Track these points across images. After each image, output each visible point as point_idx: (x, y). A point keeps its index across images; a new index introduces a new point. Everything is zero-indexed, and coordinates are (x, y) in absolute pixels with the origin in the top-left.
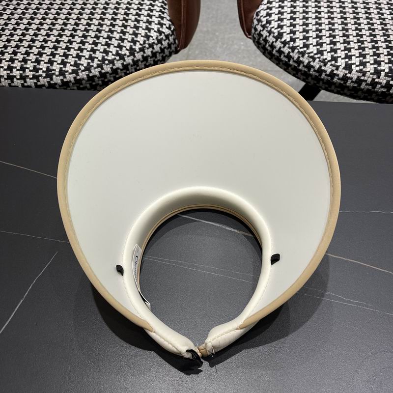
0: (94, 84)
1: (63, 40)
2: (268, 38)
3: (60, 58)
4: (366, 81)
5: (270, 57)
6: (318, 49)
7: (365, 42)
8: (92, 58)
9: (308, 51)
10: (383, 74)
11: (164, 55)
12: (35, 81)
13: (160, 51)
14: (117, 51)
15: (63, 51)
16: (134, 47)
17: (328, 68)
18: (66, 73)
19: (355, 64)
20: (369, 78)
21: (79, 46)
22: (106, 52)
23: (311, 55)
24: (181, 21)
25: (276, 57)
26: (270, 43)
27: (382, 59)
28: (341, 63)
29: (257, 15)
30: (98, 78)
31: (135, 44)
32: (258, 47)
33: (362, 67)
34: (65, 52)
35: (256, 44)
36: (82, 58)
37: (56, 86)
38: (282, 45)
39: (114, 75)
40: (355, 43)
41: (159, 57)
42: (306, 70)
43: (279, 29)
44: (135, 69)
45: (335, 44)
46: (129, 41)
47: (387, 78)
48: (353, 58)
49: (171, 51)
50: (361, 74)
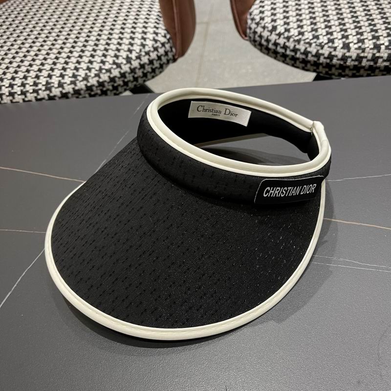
2: (263, 34)
3: (59, 72)
4: (366, 57)
5: (266, 52)
6: (313, 35)
7: (361, 22)
9: (304, 38)
10: (383, 47)
11: (162, 63)
12: (35, 95)
13: (156, 58)
14: (114, 61)
15: (62, 65)
16: (130, 56)
17: (326, 51)
18: (65, 85)
19: (352, 42)
20: (369, 54)
21: (77, 60)
23: (307, 41)
24: (175, 28)
25: (272, 50)
26: (266, 38)
27: (380, 34)
28: (339, 43)
29: (251, 14)
30: (97, 87)
31: (131, 53)
32: (255, 46)
33: (360, 44)
35: (253, 43)
36: (80, 69)
37: (56, 98)
38: (277, 37)
39: (112, 83)
40: (351, 24)
41: (156, 64)
42: (304, 57)
43: (273, 23)
44: (133, 77)
45: (330, 27)
46: (125, 51)
47: (387, 51)
48: (350, 37)
49: (169, 58)
50: (361, 51)
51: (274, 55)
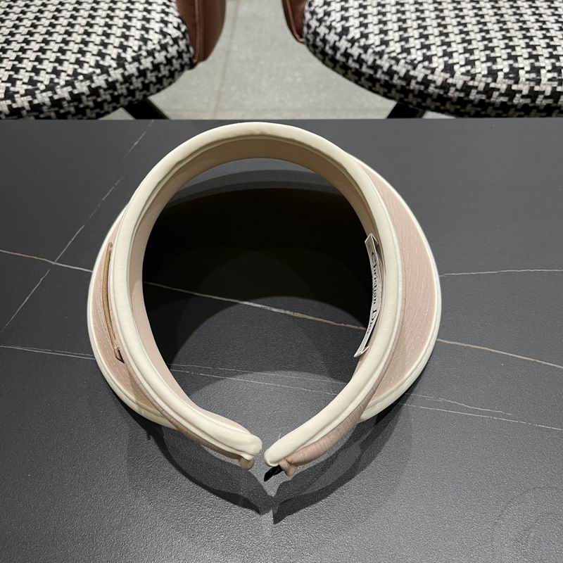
0: (62, 111)
1: (11, 47)
2: (327, 37)
3: (7, 74)
4: (476, 87)
5: (332, 65)
6: (402, 47)
7: (471, 33)
8: (56, 72)
9: (388, 50)
10: (501, 75)
11: (173, 69)
13: (165, 62)
14: (97, 61)
15: (11, 63)
16: (123, 55)
17: (419, 73)
18: (16, 96)
19: (458, 63)
20: (480, 83)
21: (37, 56)
22: (79, 63)
23: (393, 55)
24: (194, 16)
25: (341, 64)
26: (332, 44)
27: (498, 55)
28: (438, 63)
29: (310, 5)
30: (69, 102)
31: (125, 51)
33: (469, 68)
34: (14, 65)
35: (311, 48)
36: (42, 72)
38: (349, 45)
39: (94, 98)
40: (456, 34)
41: (164, 71)
42: (387, 78)
43: (343, 22)
44: (128, 89)
45: (427, 37)
46: (115, 47)
47: (507, 80)
48: (455, 55)
49: (183, 63)
50: (469, 78)
51: (344, 72)
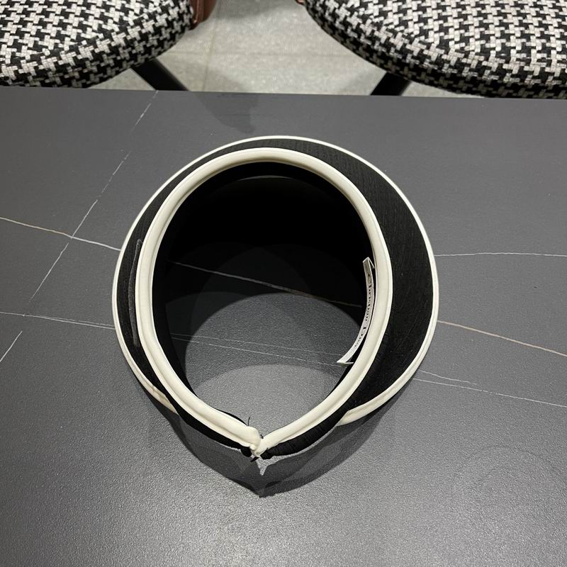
0: (67, 77)
1: (15, 9)
3: (12, 38)
4: (469, 65)
5: (331, 31)
6: (400, 18)
7: (467, 7)
8: (60, 37)
9: (386, 22)
10: (493, 53)
11: (173, 32)
13: (166, 25)
15: (15, 27)
16: (125, 18)
17: (416, 47)
18: (22, 61)
19: (453, 39)
20: (473, 61)
21: (41, 19)
22: (83, 27)
23: (391, 27)
25: (340, 31)
26: (331, 11)
27: (492, 32)
28: (434, 38)
31: (127, 14)
32: (314, 18)
33: (463, 45)
34: (18, 29)
35: (312, 13)
36: (46, 36)
37: (8, 81)
38: (349, 13)
39: (98, 63)
40: (453, 8)
41: (165, 34)
42: (384, 50)
44: (130, 53)
45: (424, 10)
46: (117, 10)
47: (498, 59)
48: (451, 30)
49: (184, 24)
50: (463, 55)
51: (343, 40)
